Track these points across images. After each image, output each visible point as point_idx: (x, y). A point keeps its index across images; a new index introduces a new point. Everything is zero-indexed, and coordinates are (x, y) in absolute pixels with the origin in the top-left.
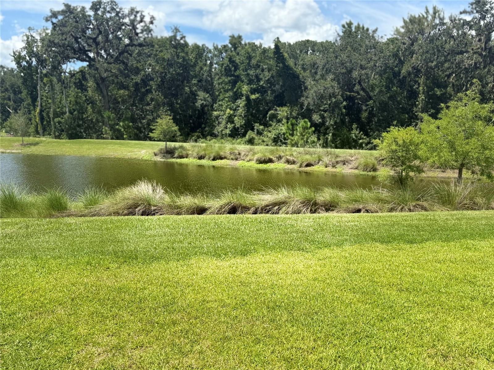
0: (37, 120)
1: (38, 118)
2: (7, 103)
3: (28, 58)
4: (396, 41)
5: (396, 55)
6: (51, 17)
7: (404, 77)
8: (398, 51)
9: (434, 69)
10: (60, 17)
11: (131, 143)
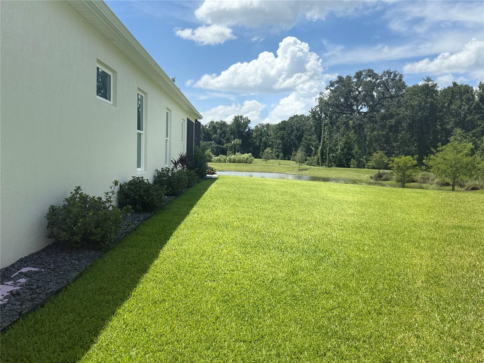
0: (319, 155)
1: (319, 154)
2: (312, 143)
3: (319, 113)
6: (330, 86)
10: (336, 85)
11: (363, 170)
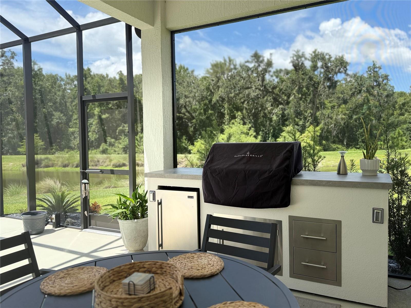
4: (207, 79)
5: (208, 89)
7: (215, 104)
8: (209, 85)
9: (233, 98)
